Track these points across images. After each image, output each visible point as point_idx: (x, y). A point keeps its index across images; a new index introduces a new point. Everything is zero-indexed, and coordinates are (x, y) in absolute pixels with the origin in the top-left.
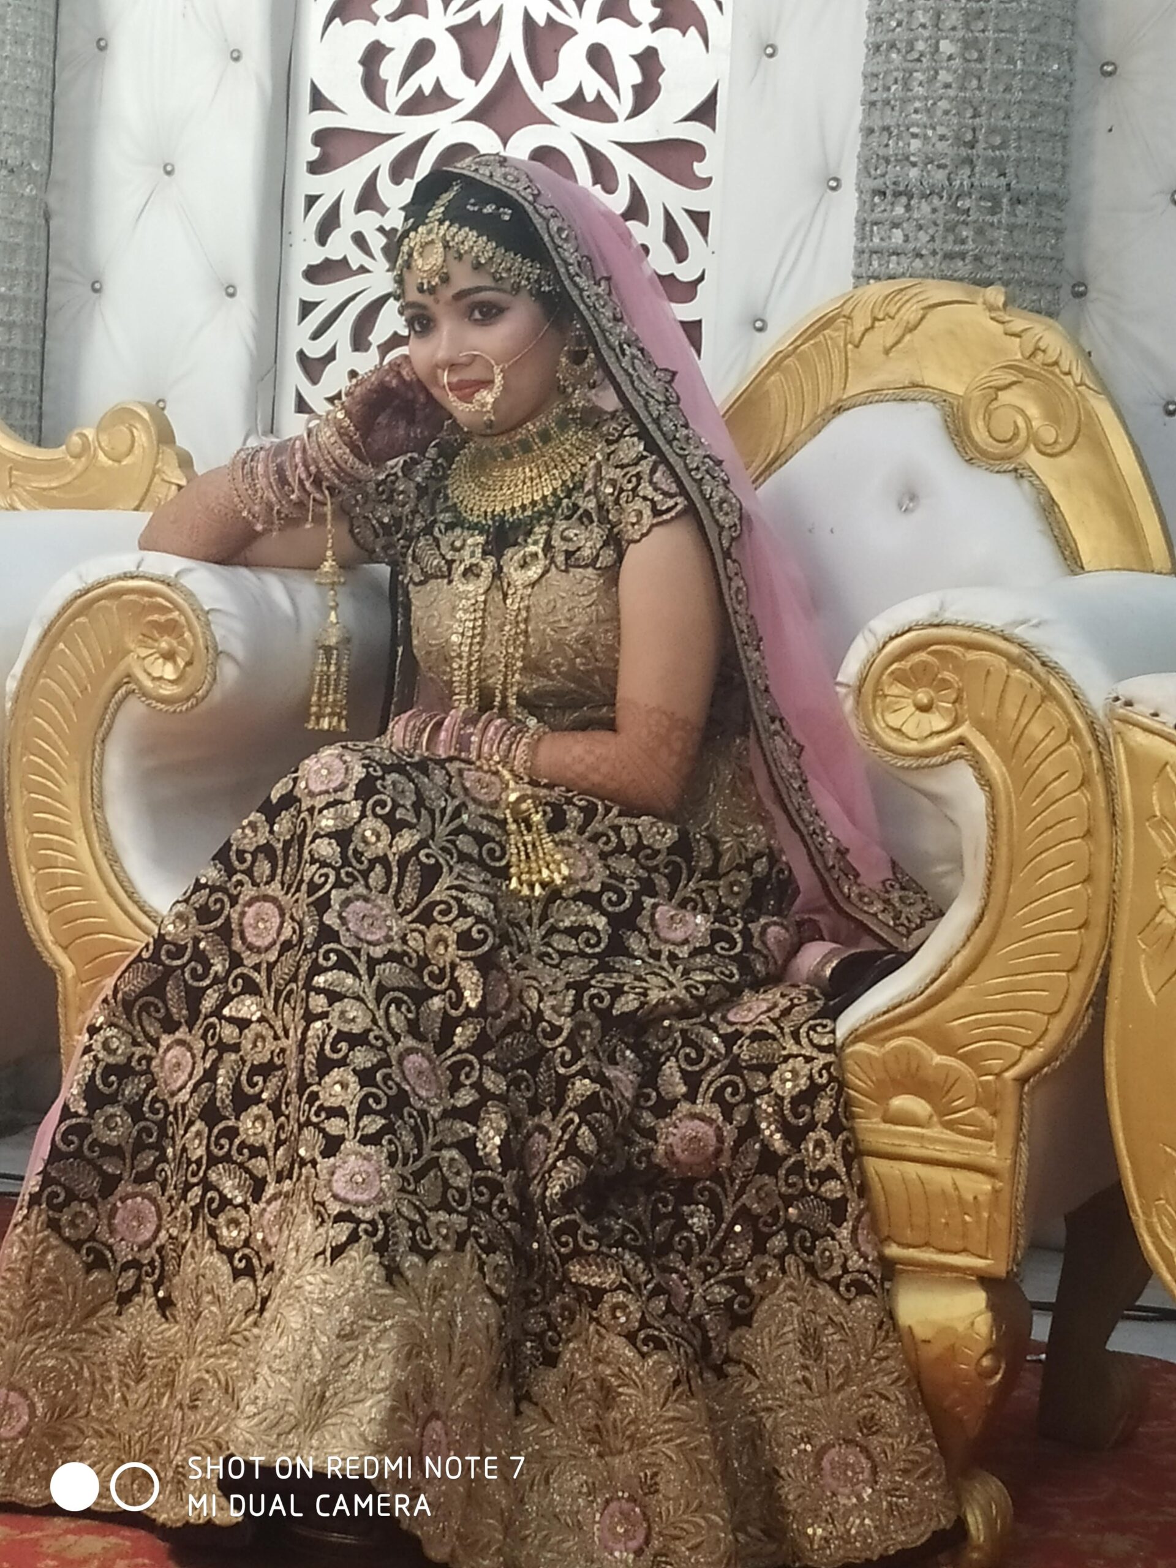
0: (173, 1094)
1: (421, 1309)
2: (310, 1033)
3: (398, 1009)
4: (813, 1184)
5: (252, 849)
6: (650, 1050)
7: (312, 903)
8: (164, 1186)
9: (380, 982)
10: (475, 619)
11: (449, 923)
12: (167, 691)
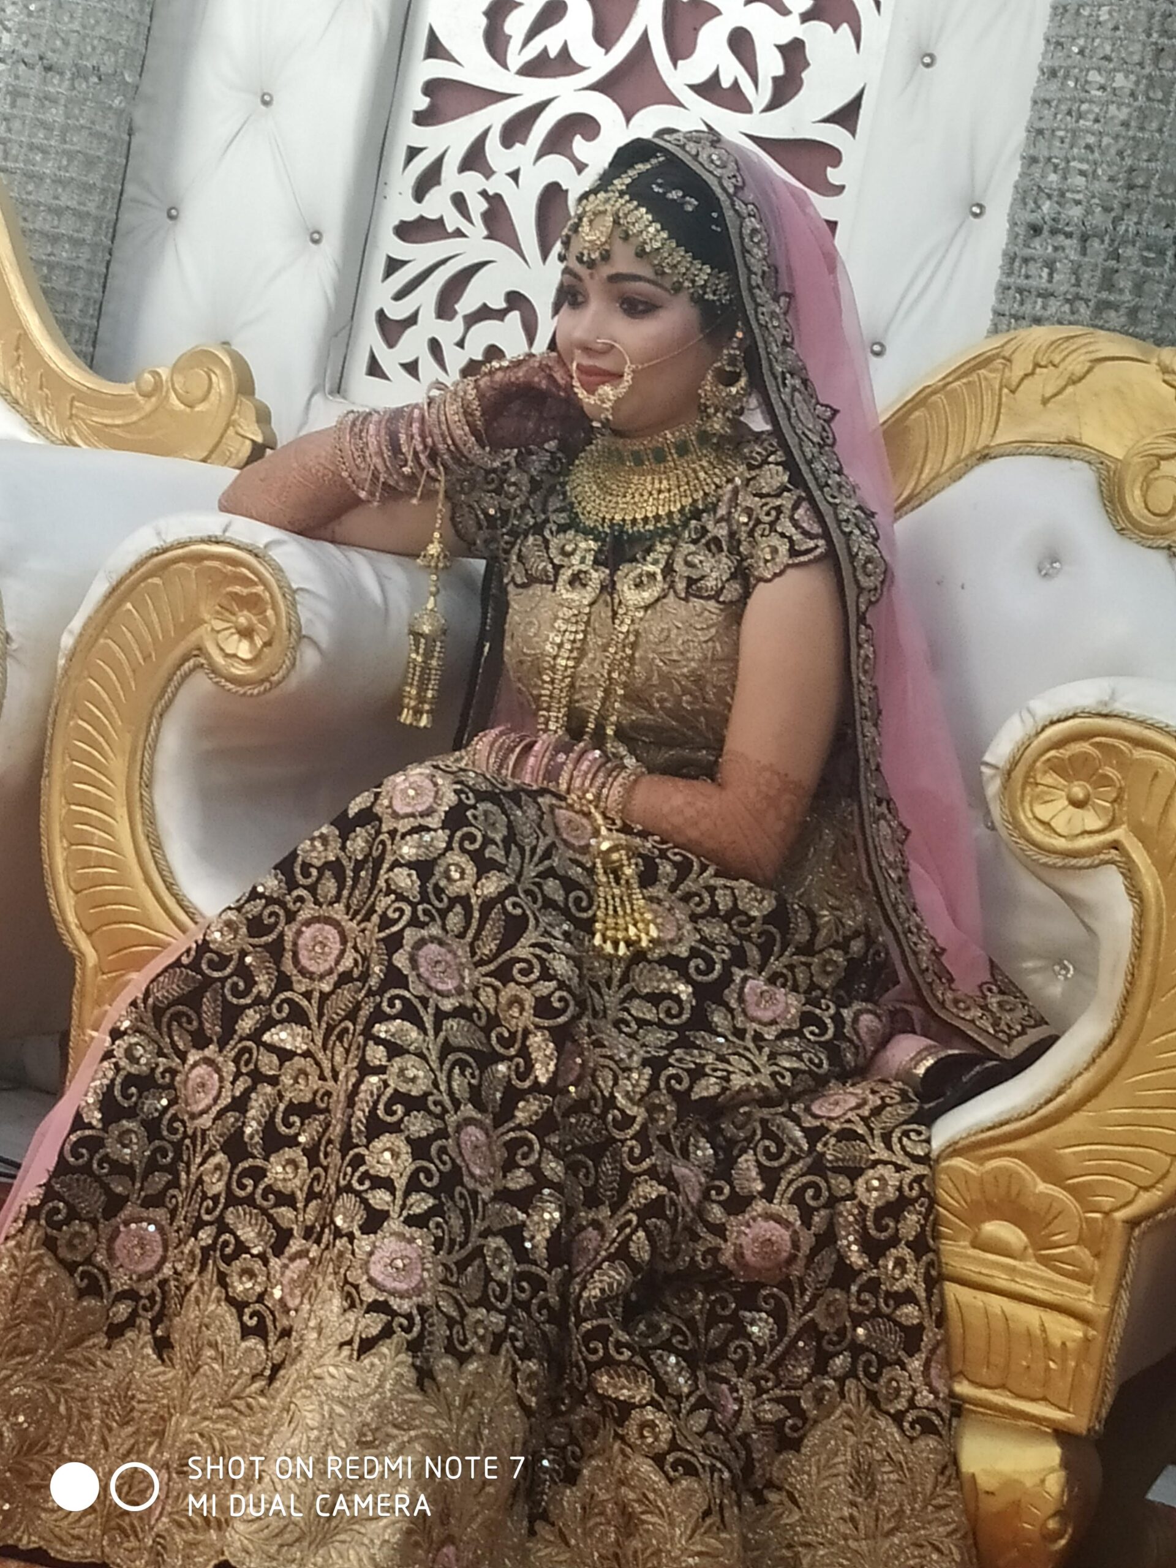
0: (193, 1116)
1: (450, 1419)
2: (363, 1087)
3: (462, 1073)
4: (887, 1305)
5: (318, 863)
6: (724, 1137)
7: (383, 940)
8: (173, 1213)
9: (446, 1039)
10: (576, 632)
11: (529, 985)
12: (240, 670)
